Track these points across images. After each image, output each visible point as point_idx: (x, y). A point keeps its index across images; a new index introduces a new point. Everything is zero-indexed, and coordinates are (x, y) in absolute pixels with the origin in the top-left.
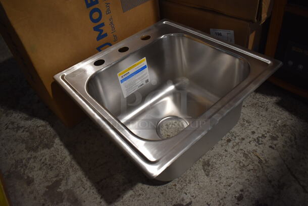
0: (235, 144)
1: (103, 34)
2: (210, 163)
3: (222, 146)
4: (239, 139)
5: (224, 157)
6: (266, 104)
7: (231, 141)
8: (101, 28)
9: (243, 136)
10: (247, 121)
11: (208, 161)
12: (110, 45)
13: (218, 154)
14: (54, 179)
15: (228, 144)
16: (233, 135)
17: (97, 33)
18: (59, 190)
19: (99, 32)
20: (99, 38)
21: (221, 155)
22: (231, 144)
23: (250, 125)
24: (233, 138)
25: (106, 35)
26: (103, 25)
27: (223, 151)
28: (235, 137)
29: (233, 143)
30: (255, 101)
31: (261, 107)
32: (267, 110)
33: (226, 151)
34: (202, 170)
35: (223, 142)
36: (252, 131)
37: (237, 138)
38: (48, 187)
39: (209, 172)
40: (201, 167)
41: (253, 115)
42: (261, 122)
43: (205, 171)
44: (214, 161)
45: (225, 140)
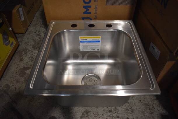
0: (111, 115)
1: (88, 12)
2: (89, 114)
3: (104, 111)
4: (116, 115)
5: (98, 117)
6: (155, 110)
7: (111, 112)
8: (88, 8)
9: (120, 116)
10: (132, 110)
11: (89, 112)
12: (91, 20)
13: (97, 113)
14: (29, 66)
15: (108, 112)
16: (116, 110)
17: (85, 10)
18: (26, 72)
19: (86, 10)
20: (85, 13)
21: (98, 115)
22: (109, 114)
23: (131, 113)
24: (114, 112)
25: (90, 13)
26: (90, 7)
27: (101, 114)
28: (115, 112)
29: (111, 114)
30: (150, 103)
31: (150, 109)
32: (151, 113)
33: (103, 115)
34: (82, 113)
35: (107, 109)
36: (128, 117)
37: (116, 114)
38: (24, 67)
39: (83, 117)
40: (83, 111)
41: (140, 110)
42: (139, 117)
43: (82, 115)
44: (92, 114)
45: (109, 109)
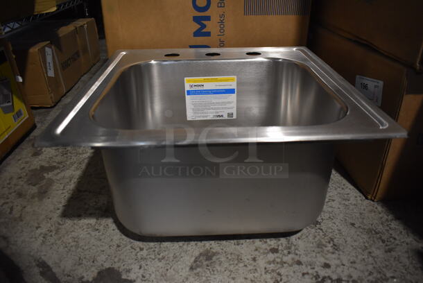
0: (279, 260)
2: (214, 258)
3: (256, 250)
4: (293, 259)
5: (241, 265)
6: (397, 242)
7: (276, 252)
8: (204, 22)
9: (304, 259)
10: (334, 245)
11: (214, 254)
13: (238, 256)
15: (268, 253)
16: (289, 248)
19: (200, 26)
20: (197, 34)
21: (240, 260)
22: (271, 256)
23: (333, 253)
24: (286, 252)
25: (208, 34)
26: (208, 18)
27: (249, 257)
28: (289, 253)
29: (277, 257)
30: (380, 228)
31: (383, 241)
32: (390, 251)
33: (254, 259)
34: (193, 259)
35: (264, 246)
36: (328, 262)
37: (290, 256)
39: (198, 266)
40: (197, 253)
41: (356, 244)
42: (358, 261)
43: (195, 261)
44: (223, 259)
45: (271, 245)
